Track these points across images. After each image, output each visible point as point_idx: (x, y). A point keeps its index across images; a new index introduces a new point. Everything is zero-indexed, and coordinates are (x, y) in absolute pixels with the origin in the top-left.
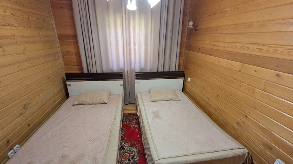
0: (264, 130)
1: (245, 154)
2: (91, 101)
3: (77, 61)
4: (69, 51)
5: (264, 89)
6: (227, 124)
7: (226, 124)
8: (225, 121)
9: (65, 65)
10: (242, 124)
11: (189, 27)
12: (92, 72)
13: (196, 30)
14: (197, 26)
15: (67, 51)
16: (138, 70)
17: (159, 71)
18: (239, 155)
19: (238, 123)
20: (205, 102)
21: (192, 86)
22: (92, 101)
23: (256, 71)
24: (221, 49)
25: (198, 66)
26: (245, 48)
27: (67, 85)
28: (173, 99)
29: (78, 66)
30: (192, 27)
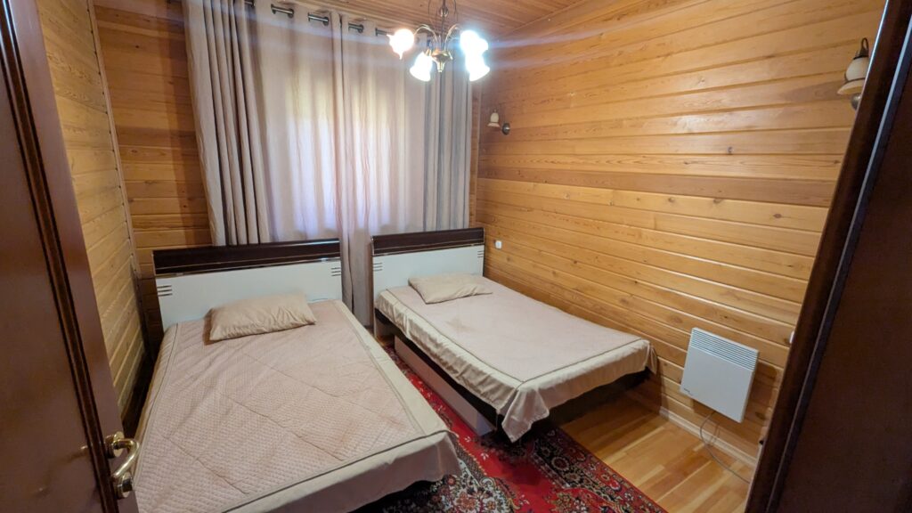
0: (664, 294)
1: (646, 348)
2: (266, 324)
3: (182, 213)
4: (154, 182)
5: (656, 225)
6: (603, 311)
7: (600, 313)
8: (598, 307)
9: (134, 226)
10: (630, 299)
11: (490, 125)
12: (244, 241)
13: (505, 133)
14: (508, 125)
15: (146, 182)
16: (375, 230)
17: (429, 229)
18: (639, 350)
19: (623, 301)
20: (547, 285)
21: (509, 259)
22: (270, 323)
23: (638, 199)
24: (569, 167)
25: (521, 210)
26: (615, 162)
27: (159, 290)
28: (476, 292)
29: (185, 227)
30: (497, 125)
